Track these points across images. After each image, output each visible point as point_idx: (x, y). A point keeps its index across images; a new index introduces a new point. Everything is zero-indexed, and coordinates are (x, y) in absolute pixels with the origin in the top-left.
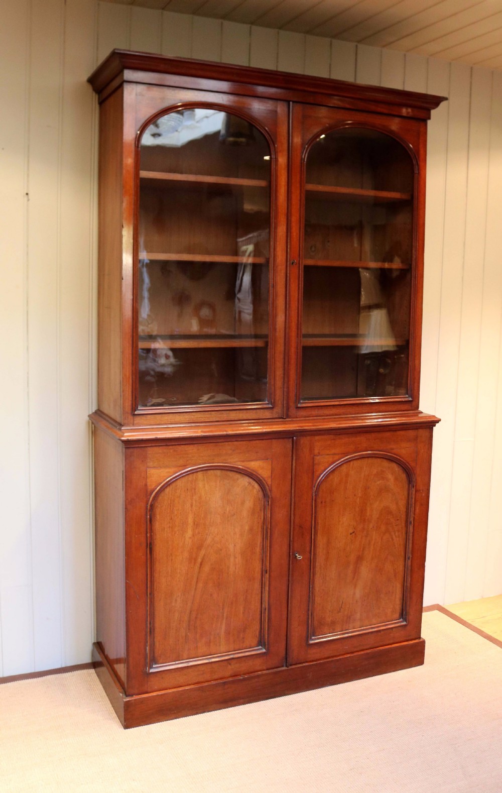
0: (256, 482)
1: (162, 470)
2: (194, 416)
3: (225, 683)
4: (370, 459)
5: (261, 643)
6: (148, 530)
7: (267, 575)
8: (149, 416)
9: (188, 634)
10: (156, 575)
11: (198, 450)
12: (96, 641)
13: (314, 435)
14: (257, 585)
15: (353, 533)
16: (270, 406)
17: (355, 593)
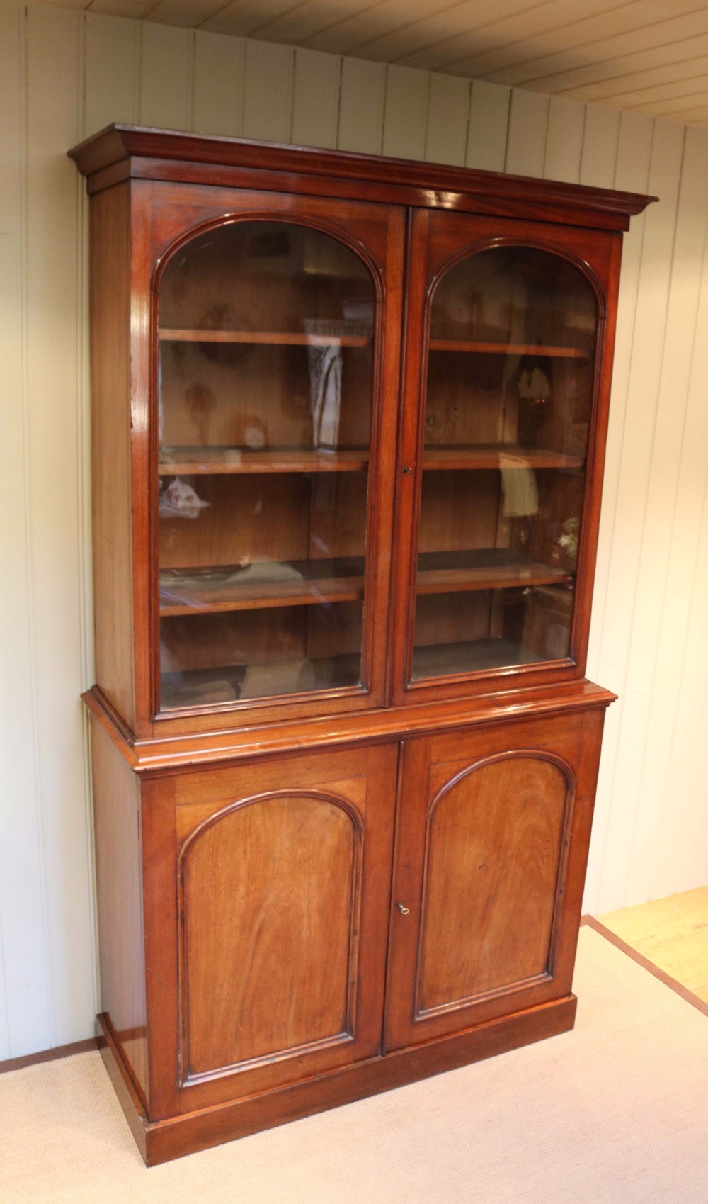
0: (343, 809)
1: (199, 807)
2: (247, 715)
3: (293, 1089)
4: (512, 761)
5: (346, 1027)
6: (179, 896)
7: (357, 938)
8: (177, 721)
9: (240, 1029)
10: (192, 954)
11: (255, 772)
12: (100, 1012)
13: (431, 735)
14: (342, 952)
15: (483, 866)
16: (366, 691)
17: (482, 947)
